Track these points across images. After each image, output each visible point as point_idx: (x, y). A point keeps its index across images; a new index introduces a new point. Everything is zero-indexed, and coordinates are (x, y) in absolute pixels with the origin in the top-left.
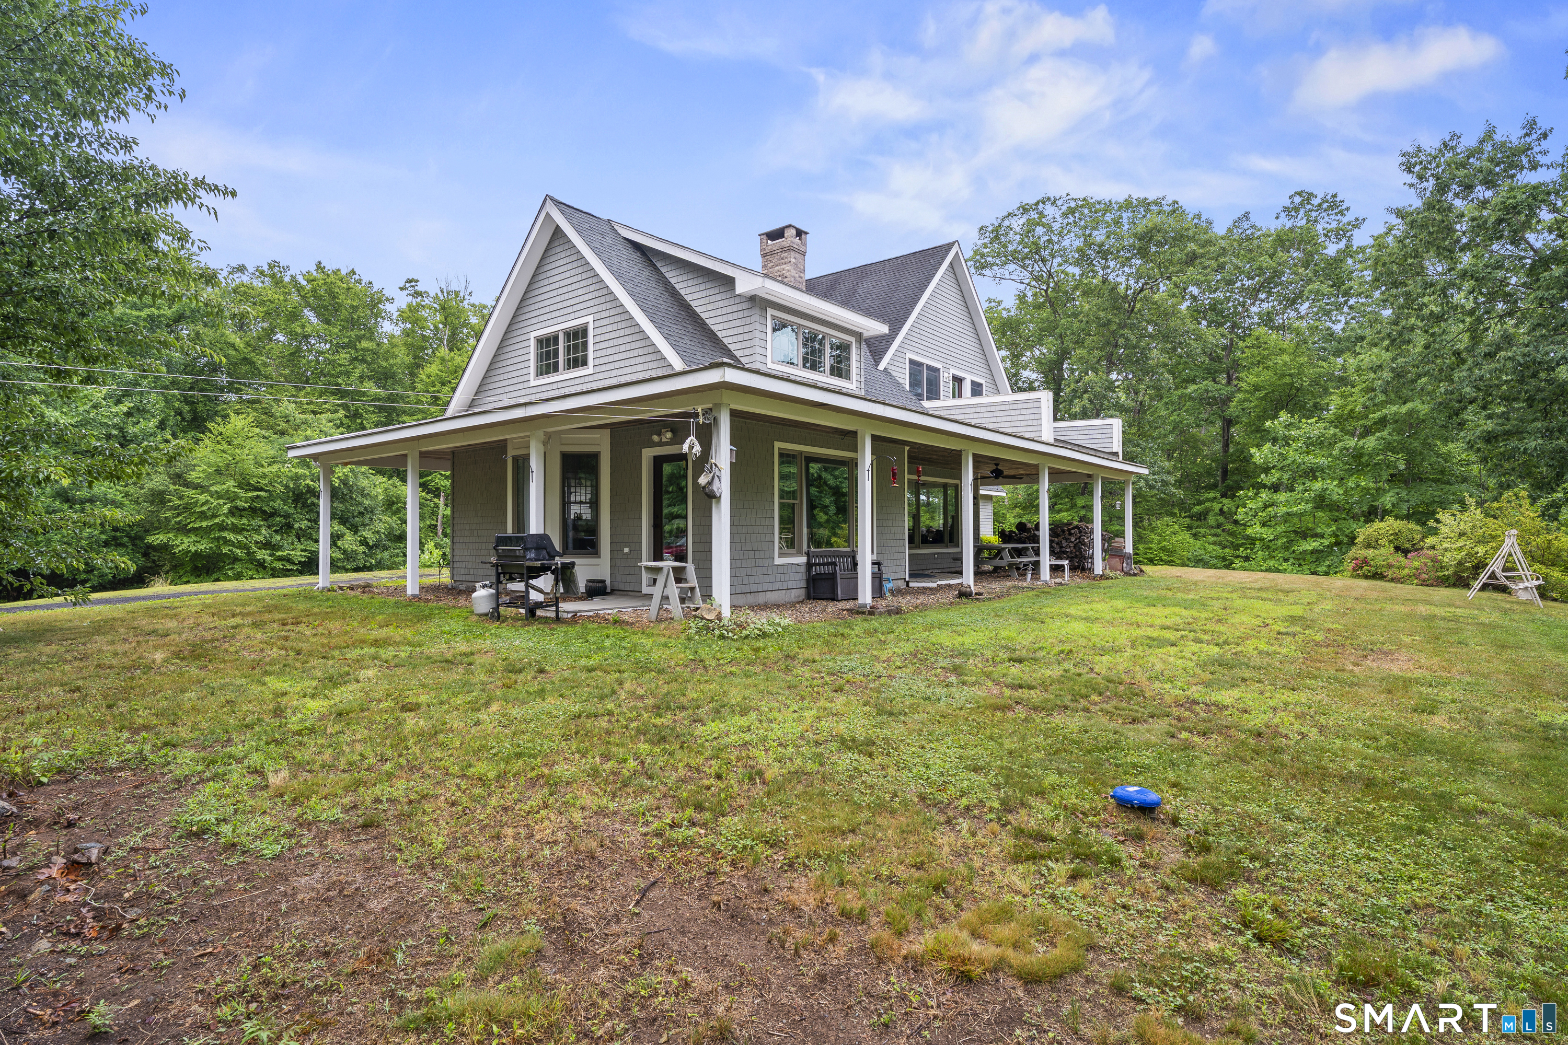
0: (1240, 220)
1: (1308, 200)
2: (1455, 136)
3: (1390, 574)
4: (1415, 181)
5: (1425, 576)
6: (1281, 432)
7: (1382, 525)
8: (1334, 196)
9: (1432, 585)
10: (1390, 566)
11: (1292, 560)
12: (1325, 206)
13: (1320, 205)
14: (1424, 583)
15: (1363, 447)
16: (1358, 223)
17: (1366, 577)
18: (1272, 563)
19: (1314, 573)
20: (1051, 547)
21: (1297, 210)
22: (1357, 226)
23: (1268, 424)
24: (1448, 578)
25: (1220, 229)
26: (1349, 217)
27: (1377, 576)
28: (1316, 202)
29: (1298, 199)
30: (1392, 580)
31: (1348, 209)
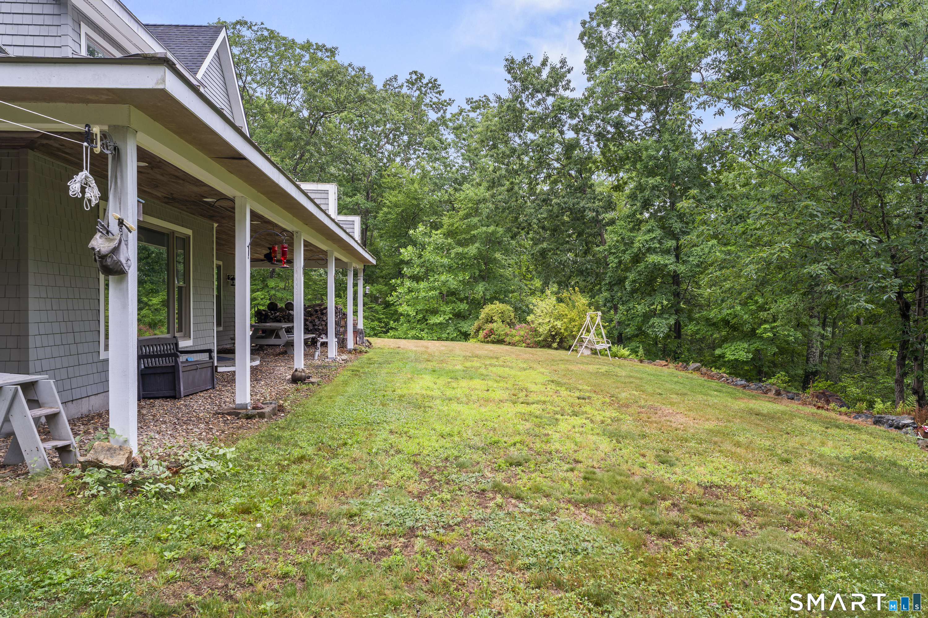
0: (390, 80)
1: (420, 79)
2: (530, 57)
3: (507, 339)
4: (511, 79)
5: (528, 341)
6: (421, 239)
7: (493, 306)
8: (435, 80)
9: (532, 347)
10: (507, 335)
11: (426, 330)
12: (430, 85)
13: (427, 84)
14: (528, 346)
15: (467, 253)
16: (450, 102)
17: (493, 342)
18: (413, 332)
19: (439, 339)
20: (305, 325)
21: (413, 84)
22: (449, 104)
23: (411, 232)
24: (540, 342)
25: (378, 83)
26: (443, 97)
27: (500, 342)
28: (425, 81)
29: (414, 77)
30: (509, 344)
31: (443, 91)
